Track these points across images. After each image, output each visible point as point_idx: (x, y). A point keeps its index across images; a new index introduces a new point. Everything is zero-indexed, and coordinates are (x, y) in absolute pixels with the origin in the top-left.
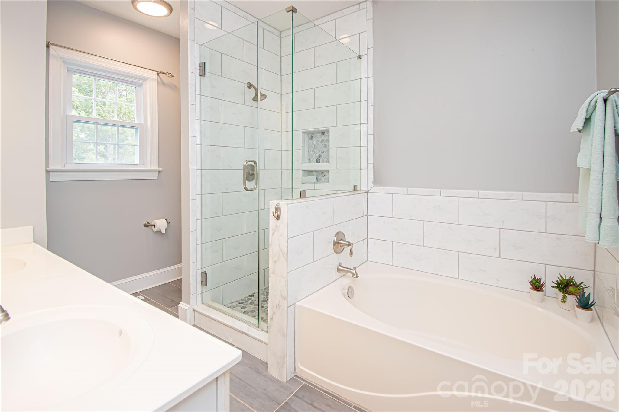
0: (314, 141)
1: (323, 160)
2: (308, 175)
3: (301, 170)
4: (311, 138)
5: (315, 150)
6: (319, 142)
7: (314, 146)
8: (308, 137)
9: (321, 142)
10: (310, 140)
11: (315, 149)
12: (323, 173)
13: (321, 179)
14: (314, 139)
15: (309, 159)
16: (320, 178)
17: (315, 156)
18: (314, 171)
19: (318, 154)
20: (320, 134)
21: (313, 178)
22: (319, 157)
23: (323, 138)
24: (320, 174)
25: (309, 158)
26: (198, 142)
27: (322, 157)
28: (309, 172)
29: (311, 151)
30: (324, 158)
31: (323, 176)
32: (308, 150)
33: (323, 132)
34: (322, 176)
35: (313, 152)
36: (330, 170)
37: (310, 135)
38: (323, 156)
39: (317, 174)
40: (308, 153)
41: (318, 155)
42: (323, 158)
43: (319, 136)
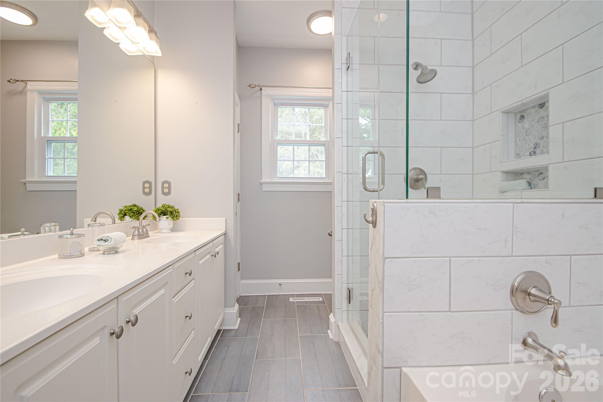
0: (525, 122)
1: (543, 151)
2: (515, 180)
3: (499, 172)
4: (520, 119)
5: (527, 138)
6: (534, 123)
7: (526, 132)
8: (515, 119)
9: (538, 122)
10: (519, 122)
11: (528, 136)
12: (541, 173)
13: (537, 185)
14: (525, 120)
15: (518, 154)
16: (535, 183)
17: (527, 148)
18: (526, 172)
19: (532, 143)
20: (537, 108)
21: (522, 183)
22: (535, 148)
23: (542, 112)
24: (537, 175)
25: (518, 152)
26: (345, 144)
27: (539, 147)
28: (516, 174)
29: (520, 140)
30: (543, 147)
31: (543, 178)
32: (516, 141)
33: (541, 104)
34: (540, 180)
35: (524, 142)
36: (550, 165)
37: (519, 115)
38: (541, 145)
39: (531, 176)
40: (516, 145)
41: (532, 145)
42: (541, 148)
43: (535, 112)
